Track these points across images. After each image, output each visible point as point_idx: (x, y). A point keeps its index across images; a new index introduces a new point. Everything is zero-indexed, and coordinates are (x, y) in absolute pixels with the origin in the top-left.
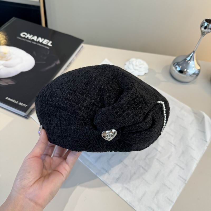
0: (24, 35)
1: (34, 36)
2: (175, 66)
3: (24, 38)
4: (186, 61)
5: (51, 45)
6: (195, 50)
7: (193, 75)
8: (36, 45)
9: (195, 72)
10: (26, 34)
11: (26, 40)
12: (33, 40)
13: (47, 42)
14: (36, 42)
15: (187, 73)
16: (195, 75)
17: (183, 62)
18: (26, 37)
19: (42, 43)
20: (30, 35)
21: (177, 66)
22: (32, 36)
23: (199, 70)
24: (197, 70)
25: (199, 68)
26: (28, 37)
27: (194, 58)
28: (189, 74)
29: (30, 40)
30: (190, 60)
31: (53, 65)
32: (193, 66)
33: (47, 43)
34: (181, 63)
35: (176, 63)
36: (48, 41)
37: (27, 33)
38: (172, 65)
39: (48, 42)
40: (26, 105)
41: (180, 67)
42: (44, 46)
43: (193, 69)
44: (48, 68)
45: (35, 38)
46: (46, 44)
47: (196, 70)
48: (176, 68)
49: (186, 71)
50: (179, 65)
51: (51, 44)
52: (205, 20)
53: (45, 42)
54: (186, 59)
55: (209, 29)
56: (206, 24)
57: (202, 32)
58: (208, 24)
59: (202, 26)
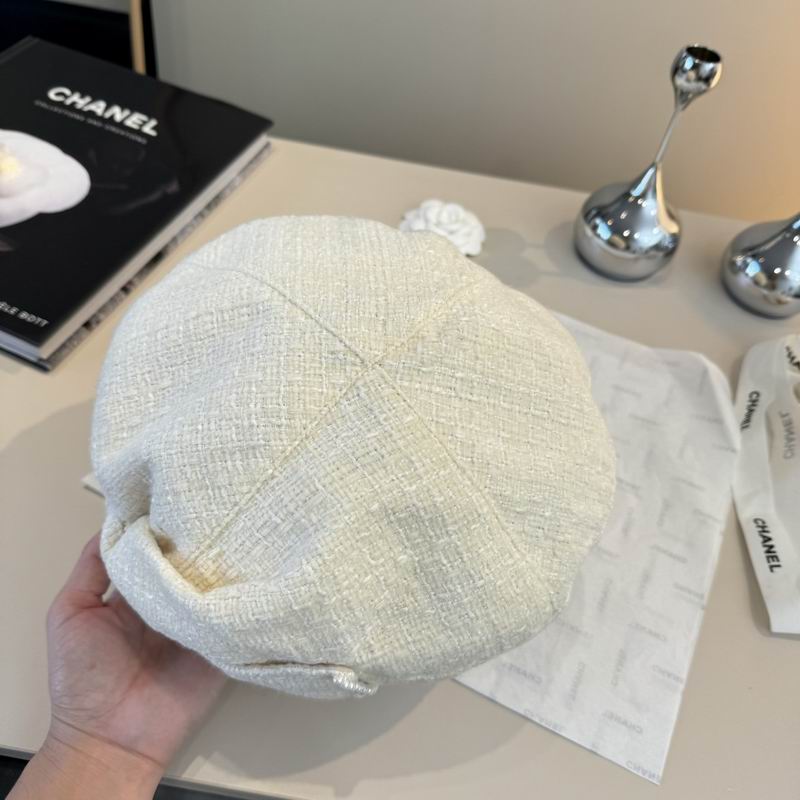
0: (58, 94)
1: (94, 99)
3: (61, 104)
4: (631, 200)
5: (153, 133)
6: (657, 160)
7: (653, 253)
8: (101, 129)
9: (660, 242)
10: (67, 91)
11: (66, 113)
12: (91, 114)
13: (141, 123)
14: (101, 119)
15: (634, 247)
16: (661, 254)
17: (617, 206)
18: (68, 102)
19: (121, 125)
21: (598, 221)
22: (88, 99)
23: (675, 238)
24: (667, 235)
25: (674, 229)
26: (74, 104)
27: (655, 191)
28: (641, 248)
29: (80, 112)
30: (643, 196)
31: (155, 196)
33: (141, 126)
34: (611, 209)
35: (594, 212)
36: (144, 118)
37: (73, 91)
38: (582, 221)
39: (144, 123)
41: (610, 223)
42: (128, 134)
43: (656, 231)
44: (132, 206)
45: (99, 107)
46: (135, 127)
47: (664, 237)
48: (595, 228)
49: (631, 237)
50: (605, 218)
51: (154, 128)
52: (685, 54)
53: (134, 123)
54: (628, 195)
56: (689, 63)
57: (679, 93)
58: (697, 61)
59: (677, 69)
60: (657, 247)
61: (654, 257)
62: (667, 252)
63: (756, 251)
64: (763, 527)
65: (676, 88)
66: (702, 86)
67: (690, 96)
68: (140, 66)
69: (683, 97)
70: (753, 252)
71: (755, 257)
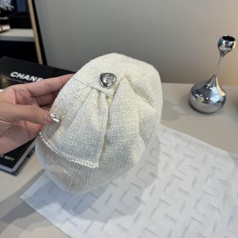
0: (14, 74)
1: (26, 74)
2: (194, 95)
3: (15, 78)
4: (207, 87)
6: (215, 74)
7: (218, 104)
9: (220, 100)
10: (16, 73)
11: (17, 81)
12: (25, 80)
14: (28, 81)
15: (210, 102)
16: (220, 104)
17: (203, 89)
18: (17, 77)
20: (22, 74)
21: (197, 95)
22: (24, 75)
23: (225, 97)
24: (222, 97)
25: (224, 94)
26: (19, 77)
27: (216, 84)
28: (213, 103)
29: (21, 80)
30: (211, 86)
32: (216, 92)
34: (201, 91)
35: (195, 92)
37: (19, 72)
38: (191, 95)
40: (14, 159)
41: (201, 95)
43: (217, 96)
45: (27, 77)
47: (221, 98)
48: (196, 97)
49: (209, 100)
50: (199, 94)
52: (222, 38)
54: (206, 86)
56: (224, 42)
57: (221, 52)
58: (226, 41)
59: (220, 44)
60: (219, 102)
61: (218, 105)
62: (222, 102)
65: (220, 51)
66: (230, 49)
67: (225, 53)
68: (41, 61)
69: (223, 53)
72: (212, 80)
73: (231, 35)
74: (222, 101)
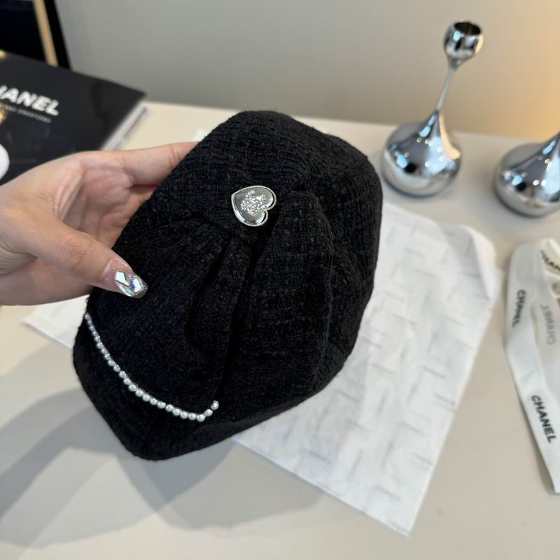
1: (9, 88)
2: (391, 154)
4: (419, 139)
5: (55, 113)
6: (439, 106)
7: (441, 176)
8: (15, 114)
9: (446, 167)
12: (7, 101)
13: (45, 105)
14: (14, 105)
15: (425, 172)
16: (447, 176)
17: (410, 142)
19: (30, 109)
21: (397, 154)
22: (4, 88)
23: (458, 162)
24: (450, 161)
25: (456, 154)
27: (439, 130)
28: (431, 174)
30: (429, 137)
32: (439, 150)
33: (45, 107)
34: (405, 145)
35: (394, 146)
36: (48, 101)
38: (385, 153)
39: (48, 104)
41: (406, 155)
42: (36, 116)
43: (441, 159)
45: (12, 95)
46: (41, 109)
47: (449, 164)
48: (395, 158)
49: (422, 166)
50: (401, 151)
51: (56, 108)
53: (40, 106)
54: (417, 135)
55: (465, 48)
56: (457, 36)
57: (450, 59)
59: (448, 40)
60: (444, 171)
61: (442, 179)
62: (452, 173)
63: (519, 168)
64: (539, 404)
65: (448, 56)
67: (459, 62)
69: (454, 63)
70: (517, 168)
71: (519, 172)
72: (431, 122)
73: (474, 20)
74: (452, 170)
